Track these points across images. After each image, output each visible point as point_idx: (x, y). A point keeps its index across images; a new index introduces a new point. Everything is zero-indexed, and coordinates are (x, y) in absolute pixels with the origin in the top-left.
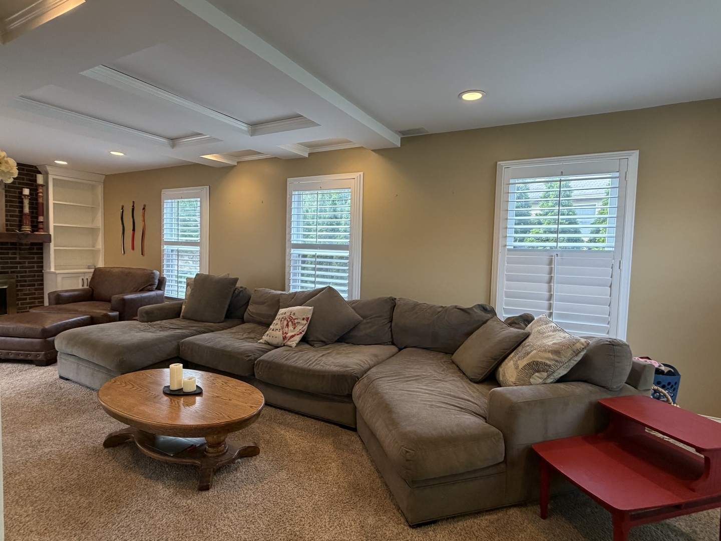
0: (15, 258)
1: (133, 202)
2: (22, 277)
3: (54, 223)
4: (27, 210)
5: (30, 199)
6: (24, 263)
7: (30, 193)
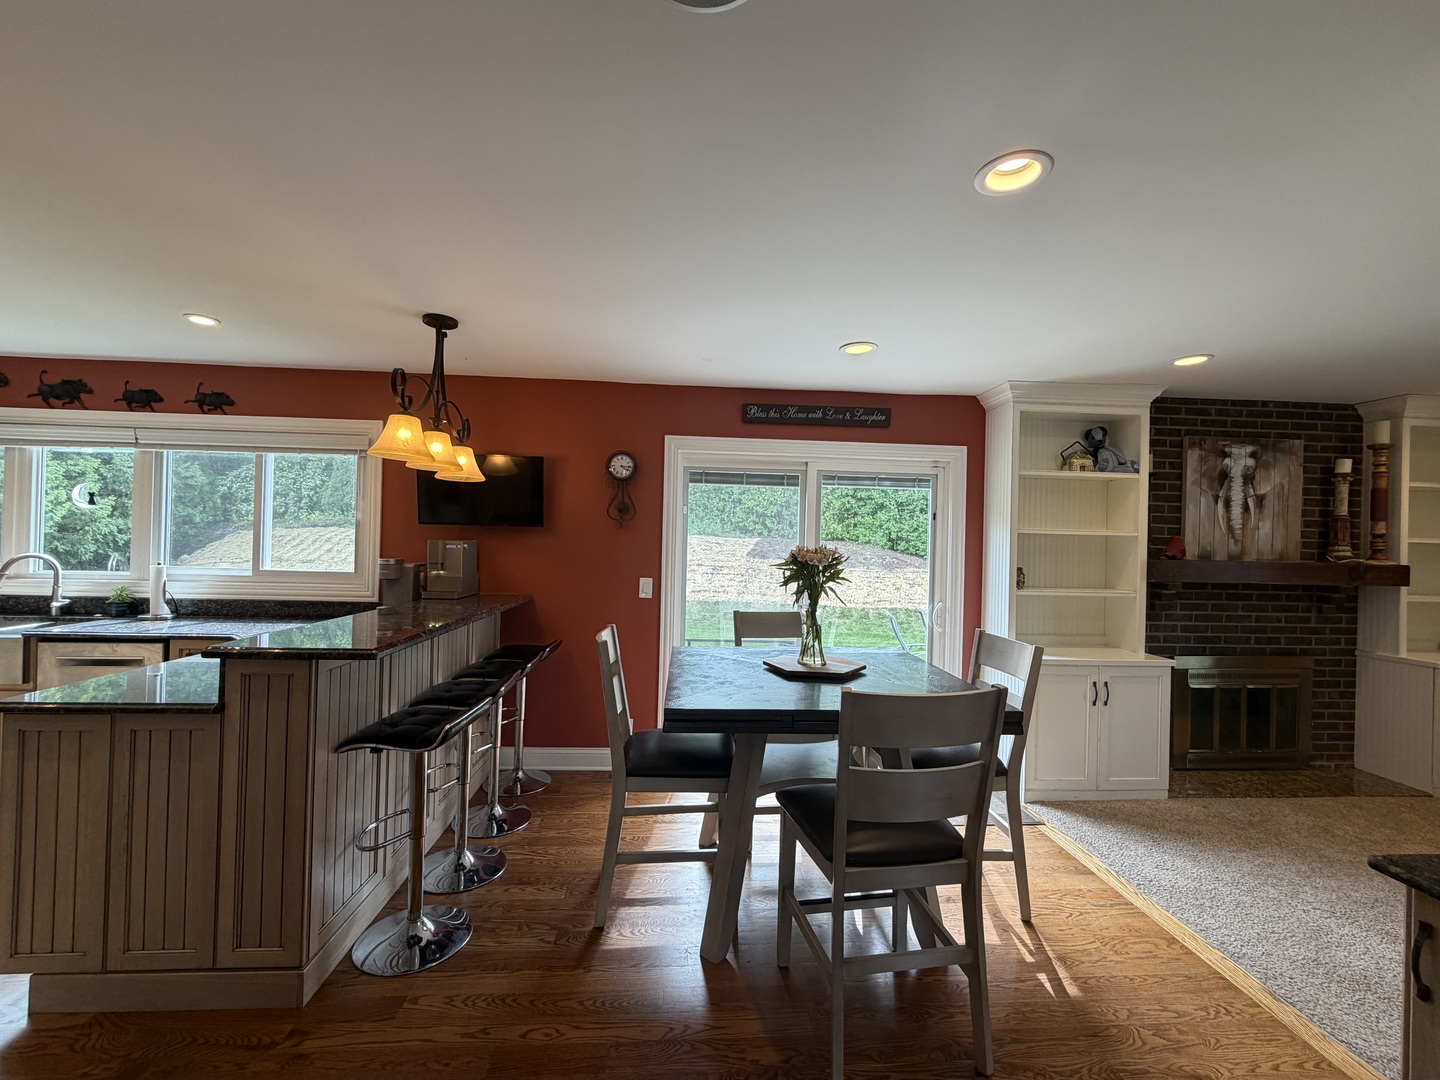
0: (1309, 620)
2: (1317, 664)
3: (1411, 536)
4: (1342, 508)
5: (1352, 483)
6: (1323, 631)
7: (1353, 468)
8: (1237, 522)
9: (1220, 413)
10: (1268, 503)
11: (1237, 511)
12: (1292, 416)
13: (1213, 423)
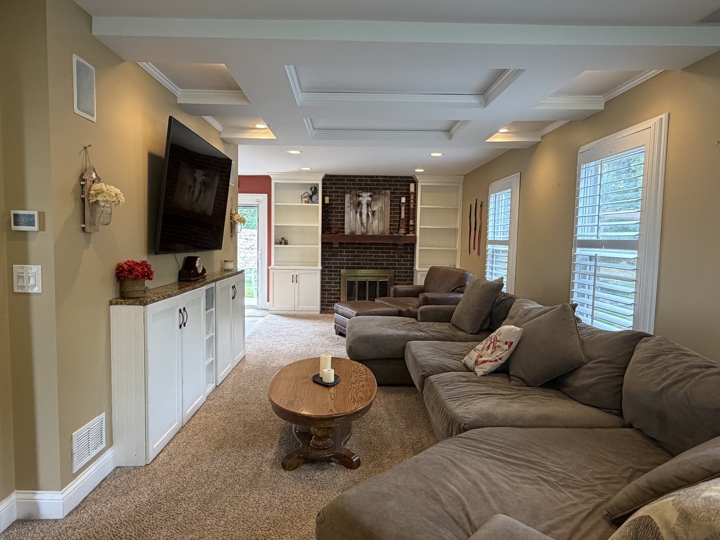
0: (395, 257)
1: (476, 200)
2: (399, 272)
3: (420, 225)
4: (403, 216)
5: (405, 206)
6: (400, 261)
7: (406, 200)
8: (365, 220)
9: (359, 180)
10: (376, 214)
11: (364, 217)
12: (388, 181)
13: (357, 184)
